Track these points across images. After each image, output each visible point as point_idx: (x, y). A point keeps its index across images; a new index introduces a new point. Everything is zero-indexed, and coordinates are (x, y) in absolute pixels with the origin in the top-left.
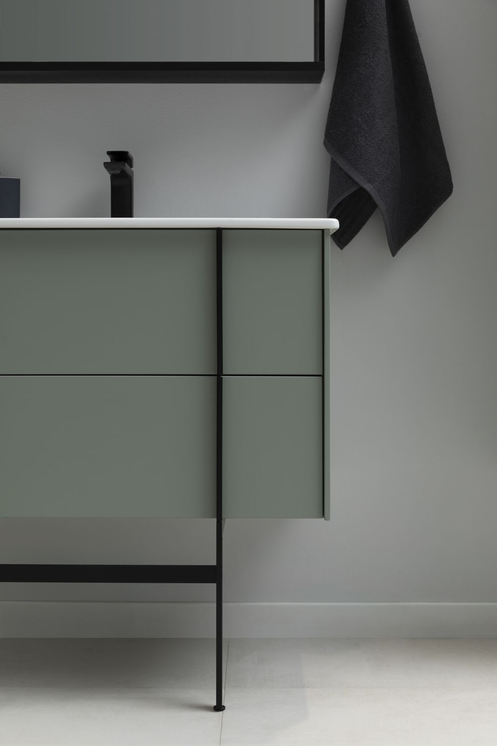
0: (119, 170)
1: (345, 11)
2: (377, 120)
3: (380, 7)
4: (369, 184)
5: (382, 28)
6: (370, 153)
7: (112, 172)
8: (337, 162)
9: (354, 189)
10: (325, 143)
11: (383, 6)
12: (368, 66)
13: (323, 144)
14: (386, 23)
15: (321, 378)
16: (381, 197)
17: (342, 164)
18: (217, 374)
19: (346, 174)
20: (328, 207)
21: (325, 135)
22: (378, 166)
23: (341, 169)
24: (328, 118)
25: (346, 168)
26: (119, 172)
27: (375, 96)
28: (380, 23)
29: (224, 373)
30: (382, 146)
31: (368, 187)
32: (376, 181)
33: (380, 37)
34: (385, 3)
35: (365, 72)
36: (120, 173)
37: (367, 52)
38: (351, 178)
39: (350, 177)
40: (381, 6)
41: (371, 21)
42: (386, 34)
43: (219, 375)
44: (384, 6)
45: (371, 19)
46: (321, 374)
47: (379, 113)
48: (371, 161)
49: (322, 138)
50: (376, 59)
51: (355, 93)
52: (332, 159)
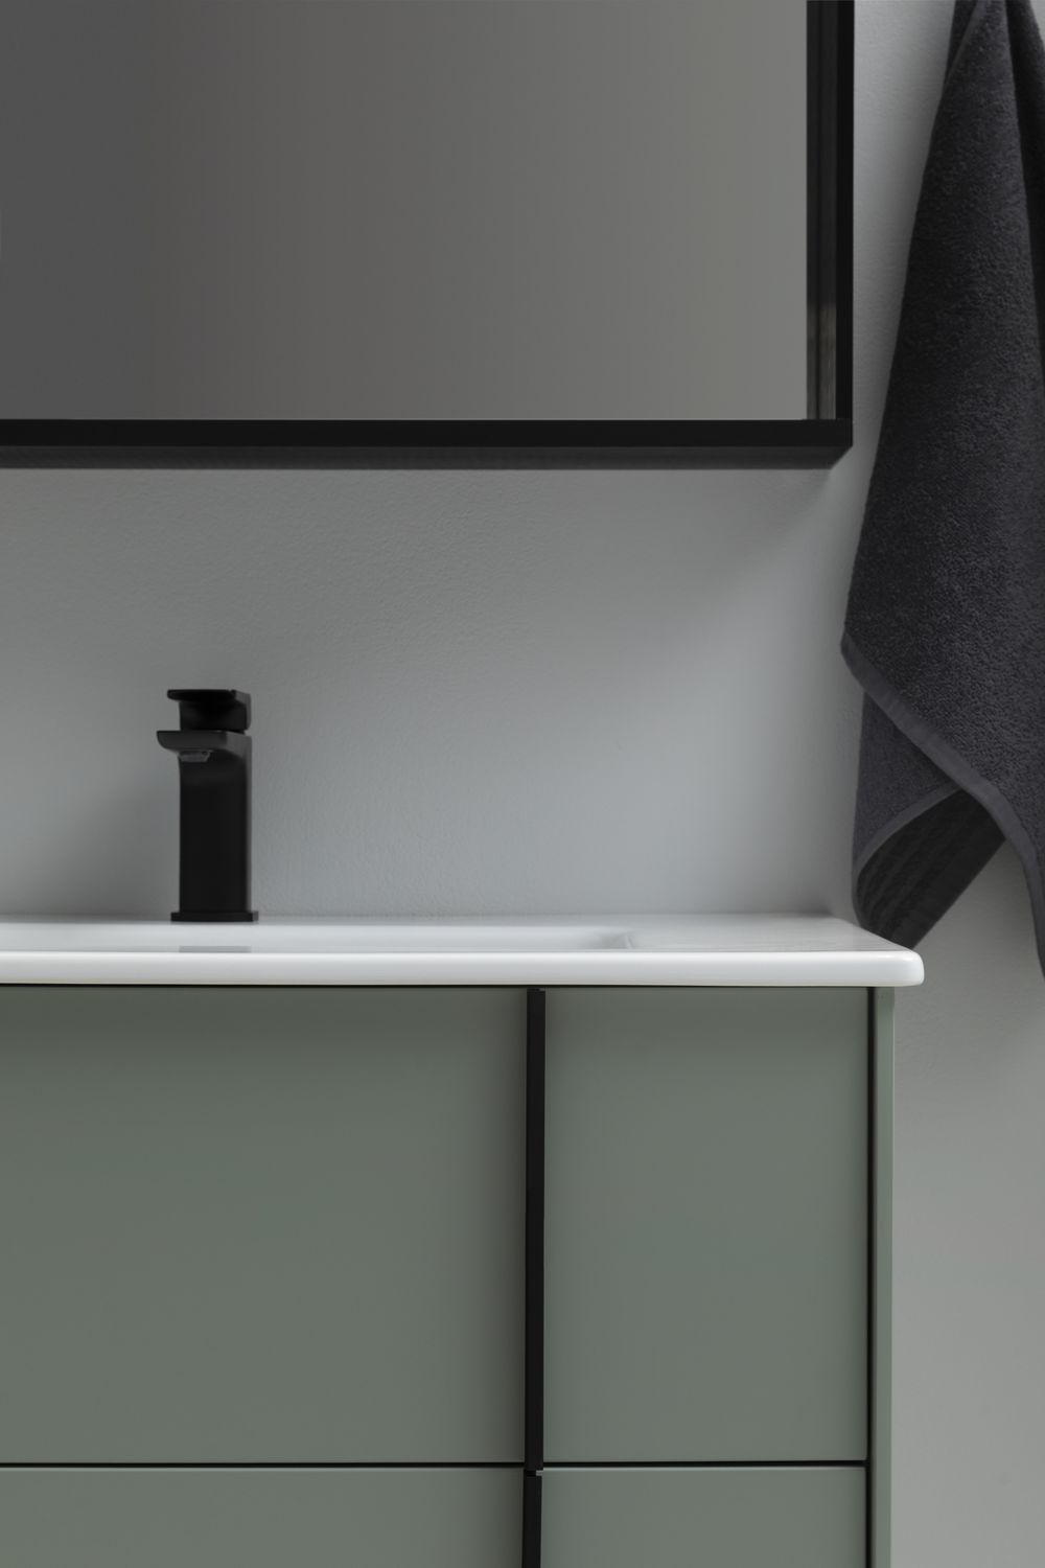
0: (205, 753)
1: (906, 263)
2: (1010, 589)
3: (1017, 255)
4: (987, 783)
5: (1023, 316)
6: (989, 689)
7: (186, 758)
8: (887, 712)
9: (939, 796)
10: (845, 650)
11: (1024, 252)
12: (981, 428)
13: (838, 649)
14: (1032, 301)
15: (861, 1471)
16: (1021, 820)
17: (900, 716)
18: (521, 1460)
19: (917, 751)
20: (855, 846)
21: (847, 623)
22: (1014, 726)
23: (897, 733)
24: (856, 576)
25: (916, 733)
26: (205, 758)
27: (1003, 518)
28: (1018, 303)
29: (546, 1458)
30: (1026, 664)
31: (985, 792)
32: (1007, 772)
33: (1019, 343)
34: (1028, 243)
35: (972, 446)
36: (209, 759)
37: (978, 386)
38: (933, 764)
39: (927, 761)
40: (1020, 252)
41: (990, 295)
42: (1034, 333)
43: (530, 1463)
44: (1027, 251)
45: (990, 289)
46: (862, 1457)
47: (1017, 566)
48: (992, 713)
49: (836, 630)
50: (1008, 409)
51: (944, 508)
52: (866, 697)
